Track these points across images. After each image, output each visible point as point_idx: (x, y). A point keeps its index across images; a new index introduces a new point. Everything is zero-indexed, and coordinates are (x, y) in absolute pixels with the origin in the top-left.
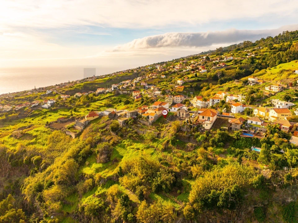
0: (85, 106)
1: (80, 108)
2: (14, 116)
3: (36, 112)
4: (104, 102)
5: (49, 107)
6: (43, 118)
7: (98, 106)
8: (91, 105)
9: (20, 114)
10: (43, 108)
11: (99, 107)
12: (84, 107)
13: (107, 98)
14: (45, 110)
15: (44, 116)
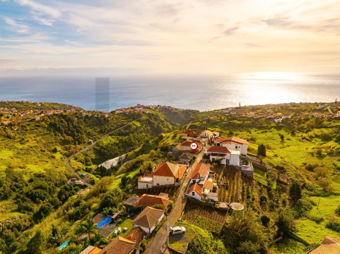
0: (305, 130)
1: (301, 131)
2: (247, 123)
3: (265, 125)
4: (325, 131)
5: (279, 123)
6: (262, 132)
7: (314, 134)
8: (311, 131)
9: (253, 123)
10: (274, 122)
11: (314, 136)
12: (303, 132)
13: (336, 127)
14: (273, 125)
15: (267, 130)
